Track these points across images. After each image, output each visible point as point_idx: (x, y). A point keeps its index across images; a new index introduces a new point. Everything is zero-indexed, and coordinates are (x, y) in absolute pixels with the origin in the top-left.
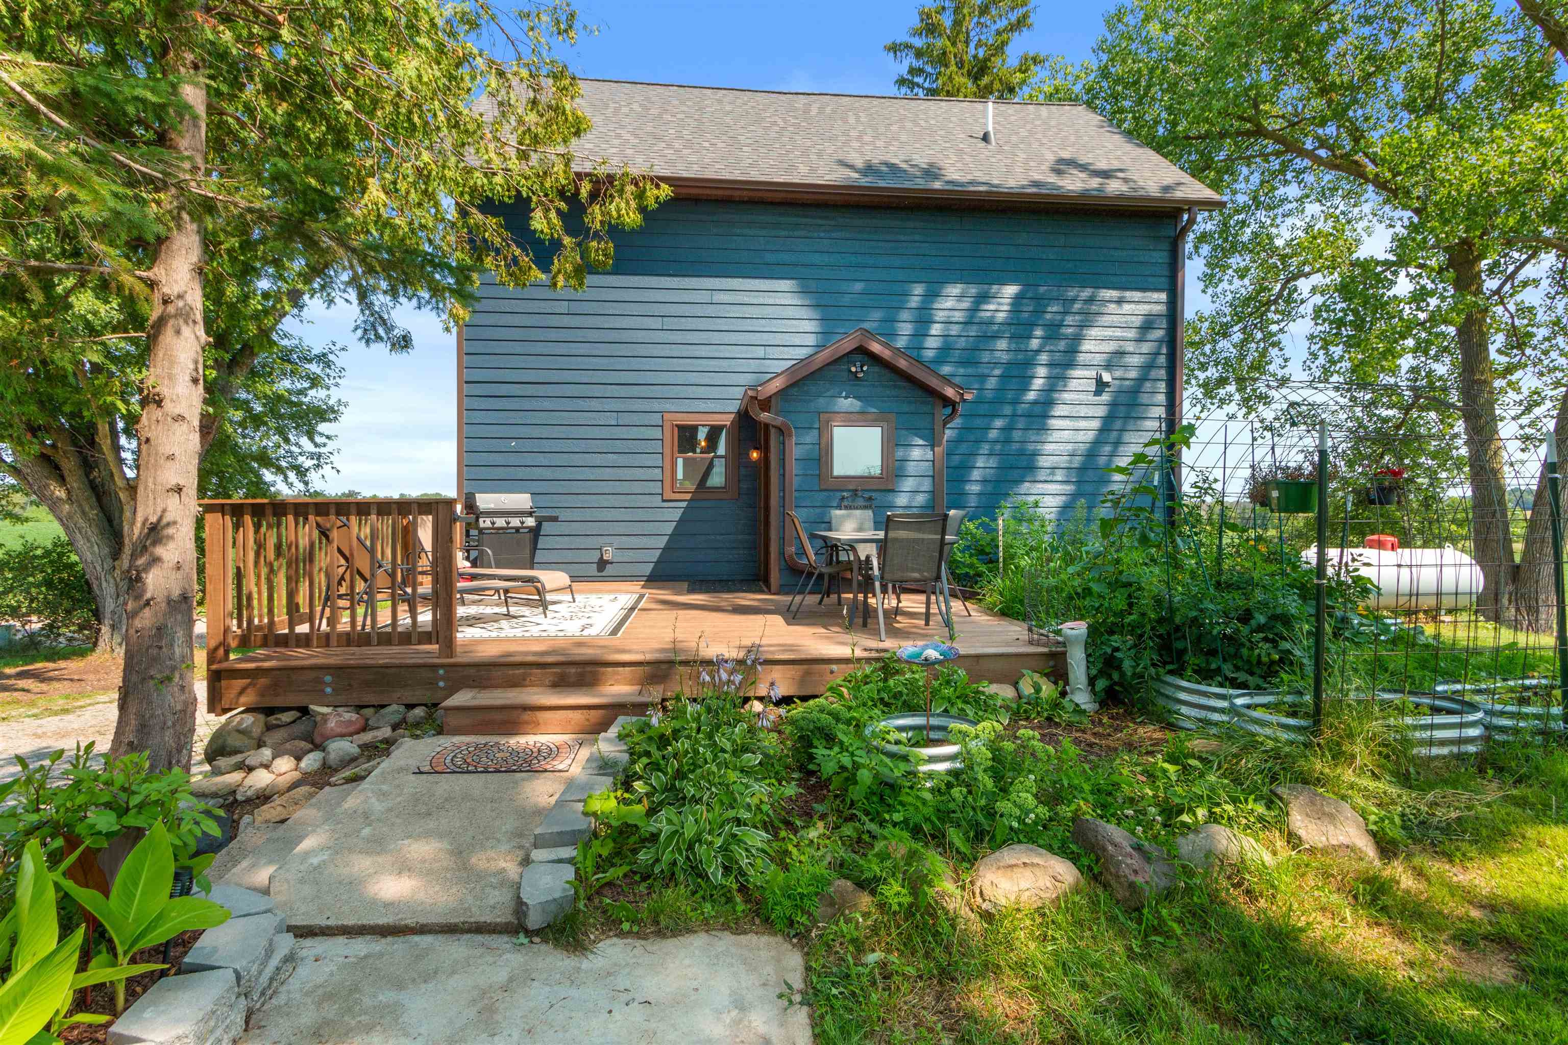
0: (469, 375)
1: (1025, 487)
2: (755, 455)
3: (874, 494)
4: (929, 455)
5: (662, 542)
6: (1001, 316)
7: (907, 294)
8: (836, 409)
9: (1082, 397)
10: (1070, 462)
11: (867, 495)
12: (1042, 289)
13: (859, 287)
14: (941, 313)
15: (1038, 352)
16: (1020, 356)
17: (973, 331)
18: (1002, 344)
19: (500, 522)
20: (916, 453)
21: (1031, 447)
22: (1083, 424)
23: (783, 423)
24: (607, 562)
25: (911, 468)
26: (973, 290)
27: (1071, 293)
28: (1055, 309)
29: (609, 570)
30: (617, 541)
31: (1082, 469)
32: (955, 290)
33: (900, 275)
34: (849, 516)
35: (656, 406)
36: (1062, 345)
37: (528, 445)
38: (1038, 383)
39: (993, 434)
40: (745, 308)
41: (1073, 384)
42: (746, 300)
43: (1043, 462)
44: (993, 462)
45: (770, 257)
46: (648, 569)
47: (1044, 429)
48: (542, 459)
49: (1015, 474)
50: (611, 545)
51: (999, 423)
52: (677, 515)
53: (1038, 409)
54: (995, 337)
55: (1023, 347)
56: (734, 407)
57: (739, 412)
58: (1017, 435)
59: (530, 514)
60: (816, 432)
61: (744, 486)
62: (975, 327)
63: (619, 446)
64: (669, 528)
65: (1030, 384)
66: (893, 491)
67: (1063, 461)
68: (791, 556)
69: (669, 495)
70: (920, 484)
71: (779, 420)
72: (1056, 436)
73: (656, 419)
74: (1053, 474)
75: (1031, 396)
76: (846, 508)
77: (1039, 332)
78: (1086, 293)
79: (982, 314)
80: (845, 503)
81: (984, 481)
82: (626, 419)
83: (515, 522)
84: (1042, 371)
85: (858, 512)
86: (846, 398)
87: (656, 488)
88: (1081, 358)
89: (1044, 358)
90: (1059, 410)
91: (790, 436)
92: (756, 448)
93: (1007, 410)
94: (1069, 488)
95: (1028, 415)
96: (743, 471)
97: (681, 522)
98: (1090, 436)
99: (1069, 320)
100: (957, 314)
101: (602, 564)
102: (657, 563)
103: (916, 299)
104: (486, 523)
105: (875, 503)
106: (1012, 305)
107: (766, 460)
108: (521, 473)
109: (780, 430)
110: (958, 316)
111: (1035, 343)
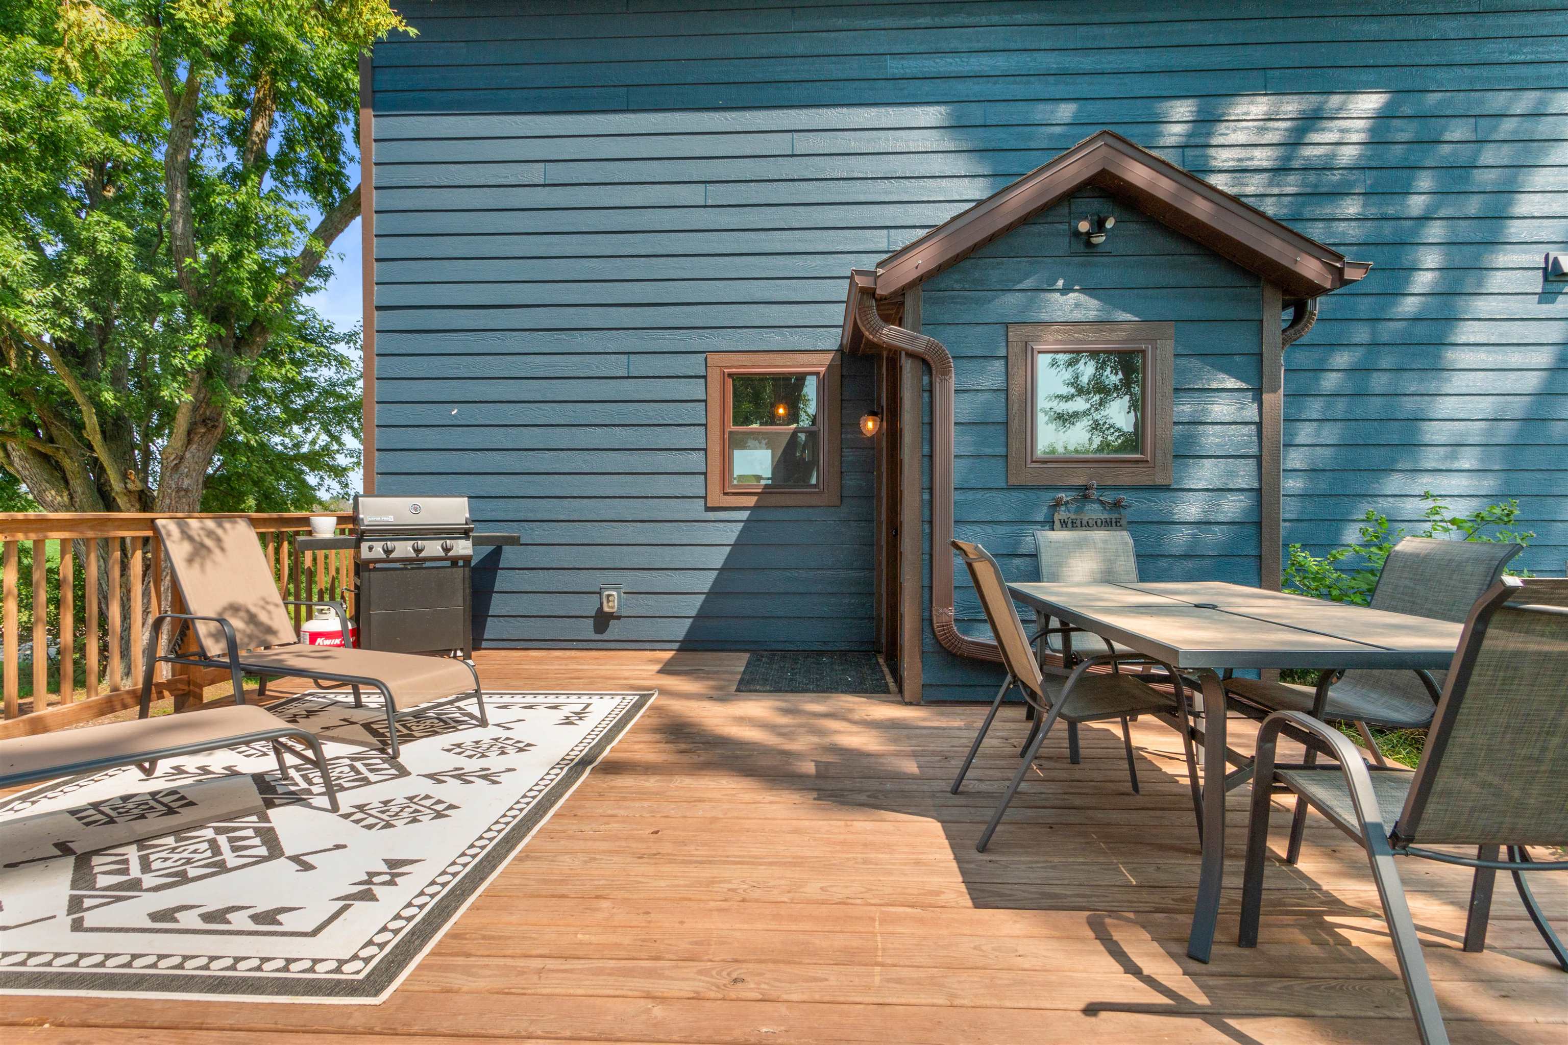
0: (381, 296)
1: (1394, 483)
2: (870, 425)
3: (1124, 496)
4: (1251, 412)
5: (706, 582)
6: (1348, 155)
7: (1160, 121)
8: (1044, 316)
9: (1516, 307)
10: (1490, 433)
11: (1108, 497)
12: (1432, 99)
13: (1066, 112)
14: (1225, 154)
15: (1425, 219)
16: (1387, 229)
17: (1291, 185)
18: (1352, 207)
19: (403, 549)
20: (1221, 409)
21: (1409, 405)
22: (1516, 358)
23: (930, 346)
24: (611, 616)
25: (1211, 439)
26: (1291, 106)
27: (1497, 101)
28: (1457, 136)
29: (614, 630)
30: (630, 580)
31: (1515, 446)
32: (1258, 107)
33: (1145, 86)
34: (1079, 545)
35: (694, 341)
36: (1473, 206)
37: (480, 414)
38: (1423, 281)
39: (1330, 382)
40: (852, 160)
41: (1497, 281)
42: (854, 147)
43: (1435, 432)
44: (1331, 434)
45: (895, 67)
46: (680, 630)
47: (1439, 369)
48: (499, 438)
49: (1376, 456)
50: (616, 586)
51: (1342, 359)
52: (731, 534)
53: (1421, 331)
54: (1337, 194)
55: (1391, 211)
56: (832, 340)
57: (840, 350)
58: (1379, 382)
59: (465, 534)
60: (999, 365)
61: (852, 481)
62: (1292, 178)
63: (631, 413)
64: (718, 558)
65: (1407, 281)
66: (1166, 488)
67: (1475, 431)
68: (946, 626)
69: (716, 498)
70: (1231, 474)
71: (921, 341)
72: (1459, 382)
73: (695, 365)
74: (1453, 457)
75: (1409, 306)
76: (1064, 525)
77: (1425, 181)
78: (1526, 102)
79: (1308, 152)
80: (1061, 514)
81: (1313, 471)
82: (641, 365)
83: (433, 548)
84: (1431, 259)
85: (1099, 535)
86: (1065, 291)
87: (696, 486)
88: (1516, 230)
89: (1435, 231)
90: (1467, 332)
91: (946, 372)
92: (873, 414)
93: (1362, 334)
94: (1488, 484)
95: (1405, 344)
96: (848, 453)
97: (737, 546)
98: (1531, 382)
99: (1489, 156)
100: (1258, 153)
101: (602, 620)
102: (697, 618)
103: (1178, 129)
104: (373, 550)
105: (1127, 515)
106: (1372, 130)
107: (893, 435)
108: (469, 462)
109: (924, 363)
110: (1262, 157)
111: (1417, 204)
